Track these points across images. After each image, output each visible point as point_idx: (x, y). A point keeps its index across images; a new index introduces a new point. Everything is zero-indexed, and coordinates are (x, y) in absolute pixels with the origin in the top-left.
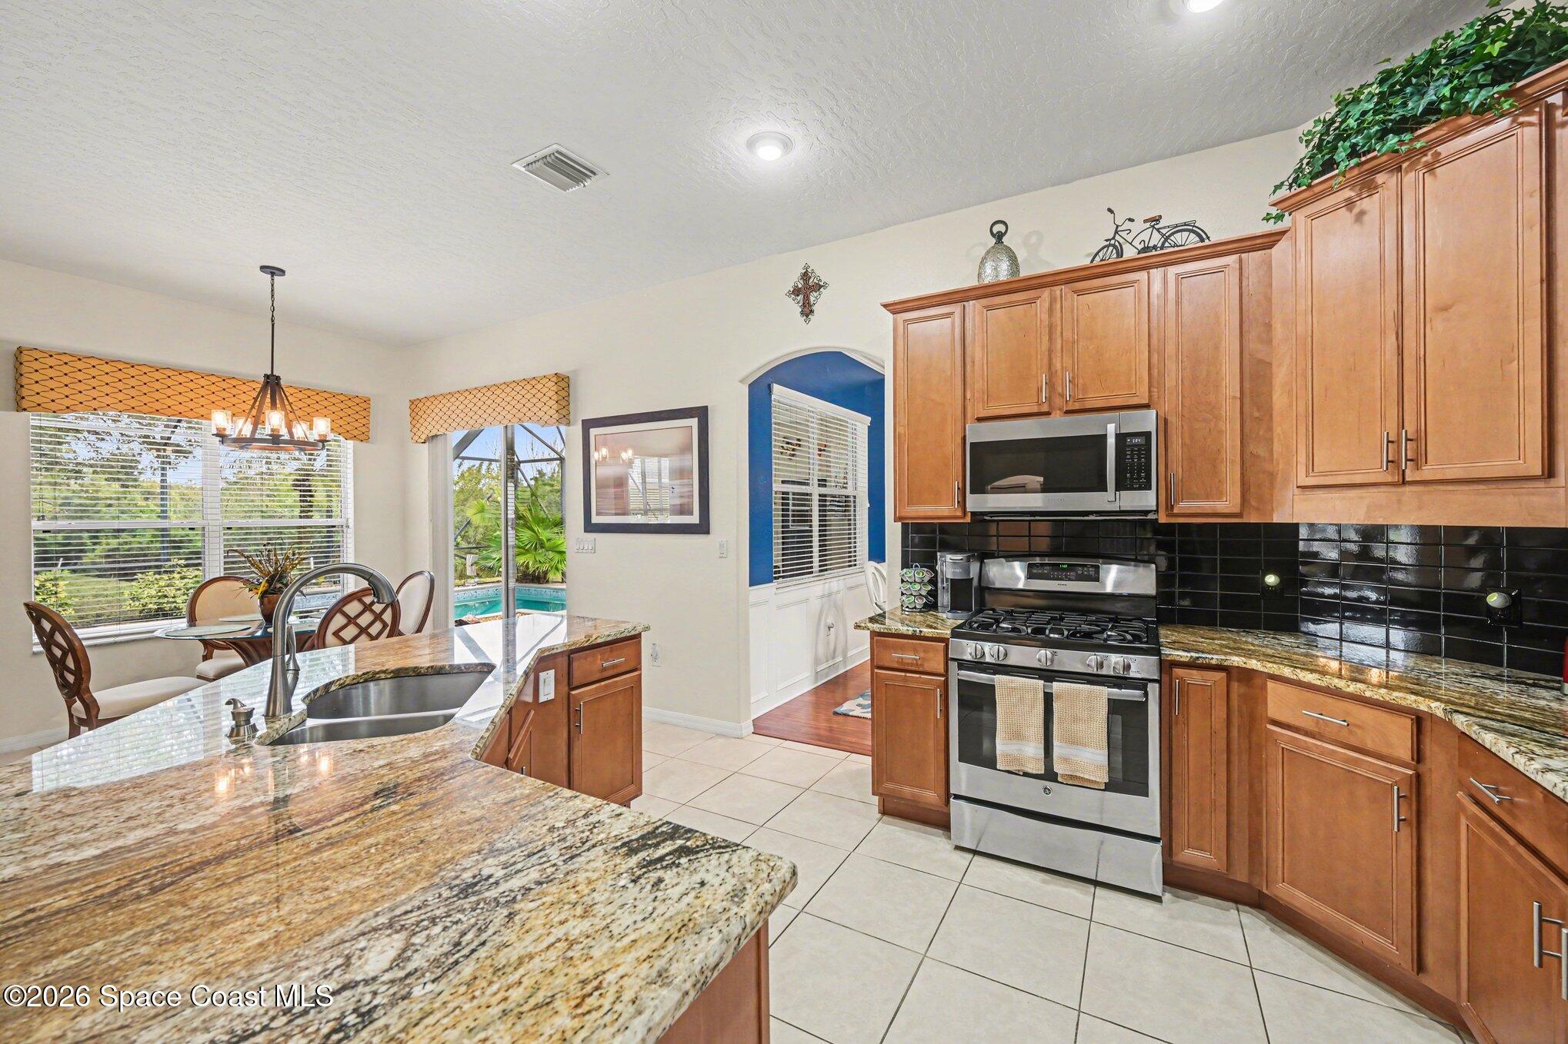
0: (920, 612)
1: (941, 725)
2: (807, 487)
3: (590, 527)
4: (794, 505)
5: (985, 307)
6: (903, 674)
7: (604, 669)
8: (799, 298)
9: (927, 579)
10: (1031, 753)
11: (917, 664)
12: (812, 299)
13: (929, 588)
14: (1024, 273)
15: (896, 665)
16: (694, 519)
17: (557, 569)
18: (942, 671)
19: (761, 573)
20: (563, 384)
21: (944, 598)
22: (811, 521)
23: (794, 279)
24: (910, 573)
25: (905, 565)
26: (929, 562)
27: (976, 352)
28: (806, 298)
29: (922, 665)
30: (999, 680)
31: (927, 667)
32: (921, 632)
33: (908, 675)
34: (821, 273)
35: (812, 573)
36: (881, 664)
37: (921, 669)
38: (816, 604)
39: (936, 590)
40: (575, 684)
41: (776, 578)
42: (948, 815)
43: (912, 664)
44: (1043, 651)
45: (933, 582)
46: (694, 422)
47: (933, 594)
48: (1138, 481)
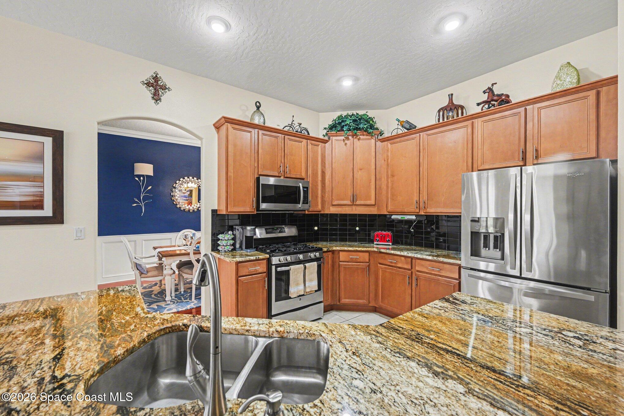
5: (262, 134)
8: (150, 89)
12: (160, 93)
23: (148, 76)
27: (259, 149)
28: (156, 90)
30: (291, 267)
32: (259, 257)
34: (166, 81)
48: (306, 201)
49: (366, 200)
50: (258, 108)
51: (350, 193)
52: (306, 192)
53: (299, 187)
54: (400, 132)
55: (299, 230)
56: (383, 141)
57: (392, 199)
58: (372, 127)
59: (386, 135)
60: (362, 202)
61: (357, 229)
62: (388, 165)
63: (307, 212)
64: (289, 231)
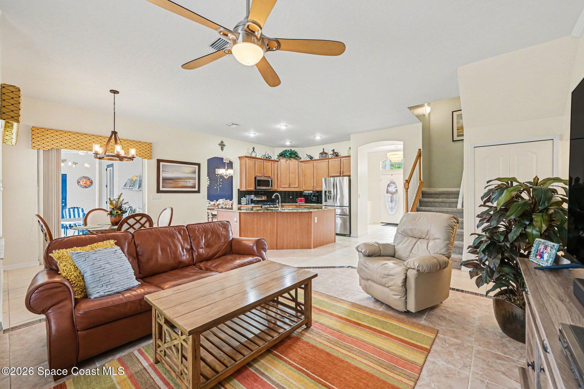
5: (256, 160)
16: (196, 189)
28: (222, 147)
48: (272, 186)
49: (294, 185)
50: (254, 149)
51: (288, 183)
52: (272, 182)
53: (269, 180)
54: (307, 159)
55: (267, 198)
56: (301, 162)
57: (305, 185)
58: (297, 156)
59: (302, 160)
60: (293, 186)
61: (291, 197)
62: (303, 171)
63: (271, 190)
64: (264, 198)
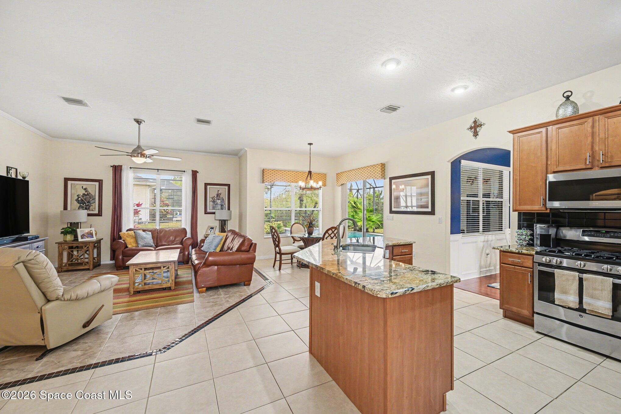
0: (525, 246)
1: (531, 286)
2: (477, 198)
3: (391, 212)
4: (473, 205)
5: (557, 128)
6: (514, 266)
7: (402, 252)
8: (472, 130)
9: (529, 234)
10: (572, 300)
11: (520, 264)
12: (478, 130)
13: (530, 237)
14: (581, 112)
15: (510, 263)
16: (429, 210)
17: (371, 227)
18: (531, 267)
19: (455, 229)
20: (383, 166)
21: (537, 242)
22: (479, 211)
23: (470, 123)
24: (520, 231)
25: (519, 228)
26: (530, 227)
27: (553, 146)
28: (475, 130)
29: (522, 264)
30: (557, 271)
31: (525, 265)
33: (516, 267)
34: (482, 120)
35: (479, 232)
36: (504, 262)
37: (522, 265)
38: (481, 245)
39: (533, 239)
40: (394, 254)
41: (462, 232)
42: (533, 320)
43: (517, 263)
44: (579, 262)
45: (532, 235)
46: (429, 177)
47: (532, 240)
50: (568, 98)
